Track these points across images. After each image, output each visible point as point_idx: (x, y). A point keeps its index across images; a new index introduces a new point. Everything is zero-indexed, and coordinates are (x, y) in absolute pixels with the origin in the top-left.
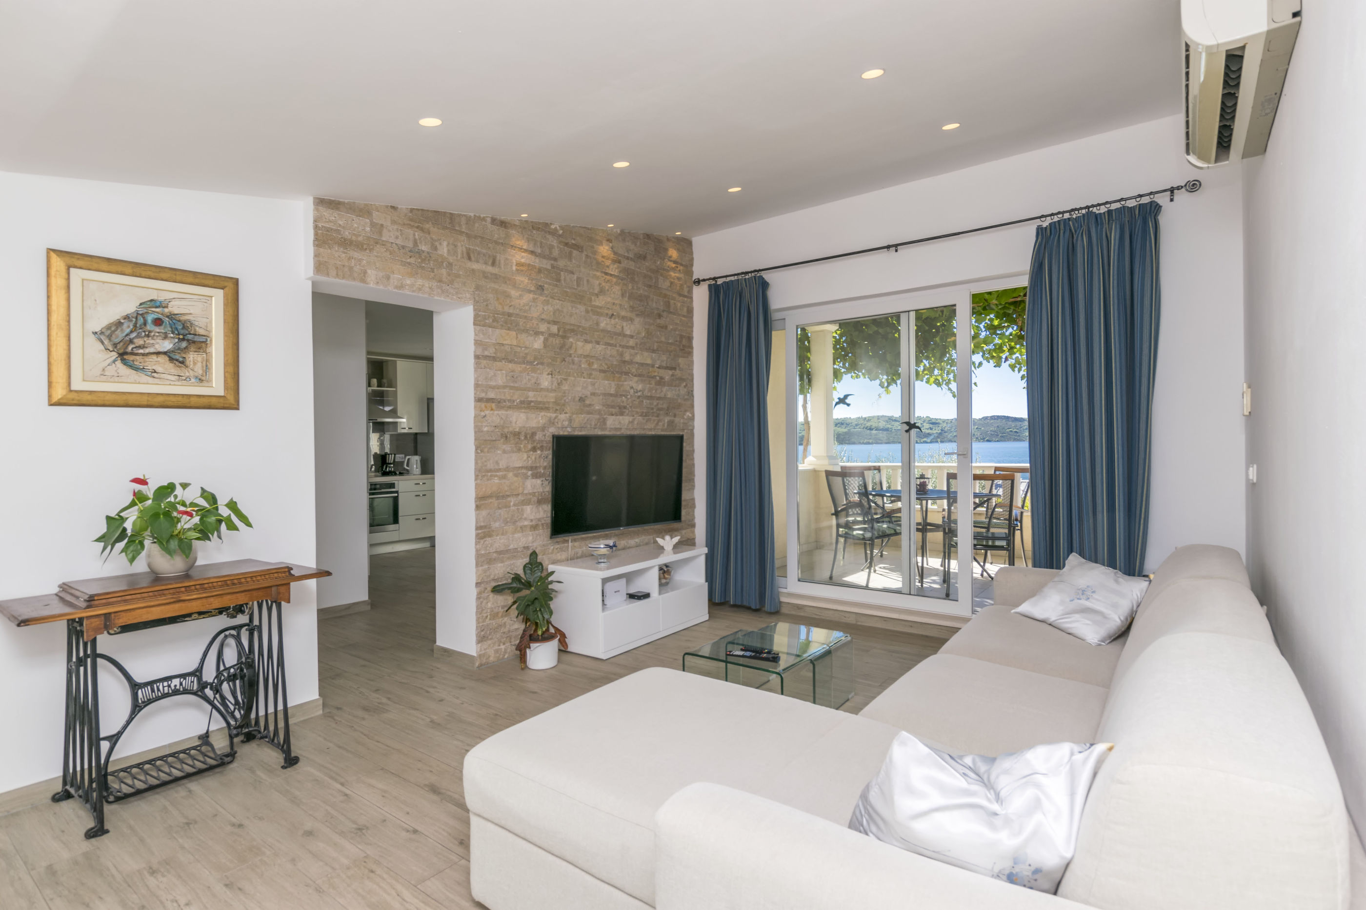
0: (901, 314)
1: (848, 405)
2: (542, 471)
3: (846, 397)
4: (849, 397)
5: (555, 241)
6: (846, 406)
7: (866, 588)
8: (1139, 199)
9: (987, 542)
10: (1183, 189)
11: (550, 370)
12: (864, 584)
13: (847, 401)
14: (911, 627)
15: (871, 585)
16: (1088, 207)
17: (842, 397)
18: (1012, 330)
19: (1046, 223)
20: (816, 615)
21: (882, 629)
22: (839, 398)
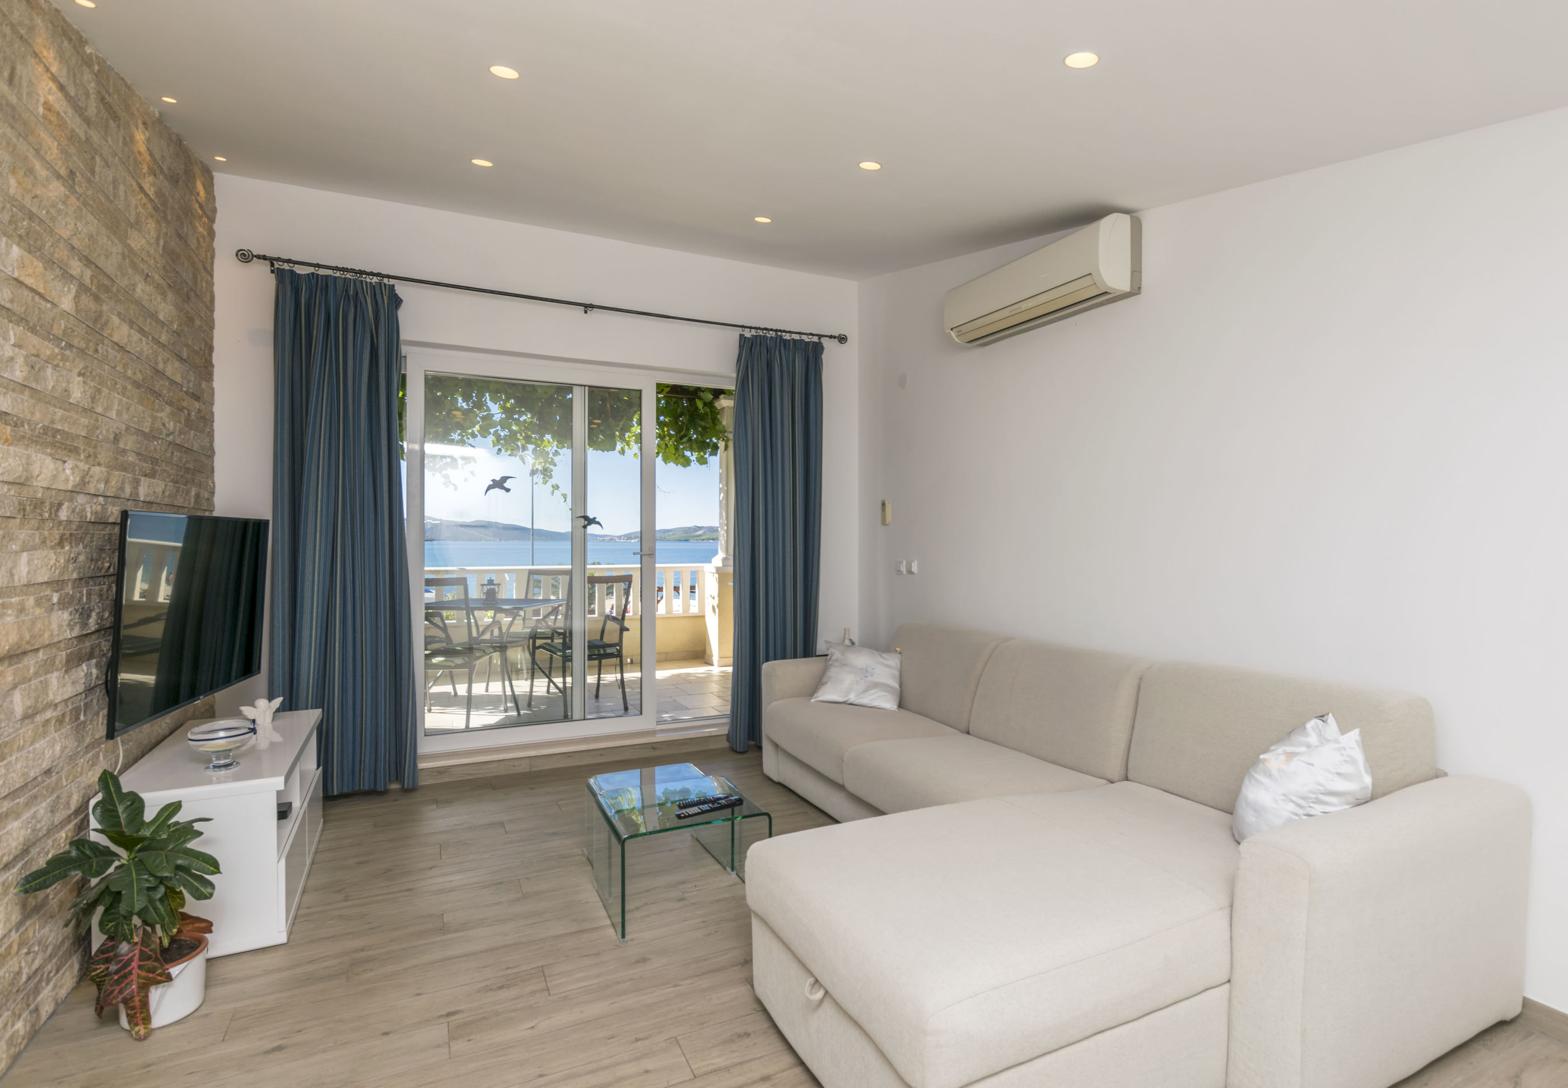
0: (574, 387)
1: (508, 490)
2: (71, 593)
3: (505, 479)
4: (509, 481)
5: (93, 85)
6: (503, 491)
7: (468, 729)
8: (812, 337)
9: (599, 651)
10: (837, 339)
11: (81, 366)
12: (463, 726)
13: (506, 485)
14: (602, 755)
15: (472, 725)
16: (776, 331)
17: (498, 478)
18: (526, 417)
19: (748, 334)
20: (471, 774)
21: (573, 767)
22: (493, 480)
